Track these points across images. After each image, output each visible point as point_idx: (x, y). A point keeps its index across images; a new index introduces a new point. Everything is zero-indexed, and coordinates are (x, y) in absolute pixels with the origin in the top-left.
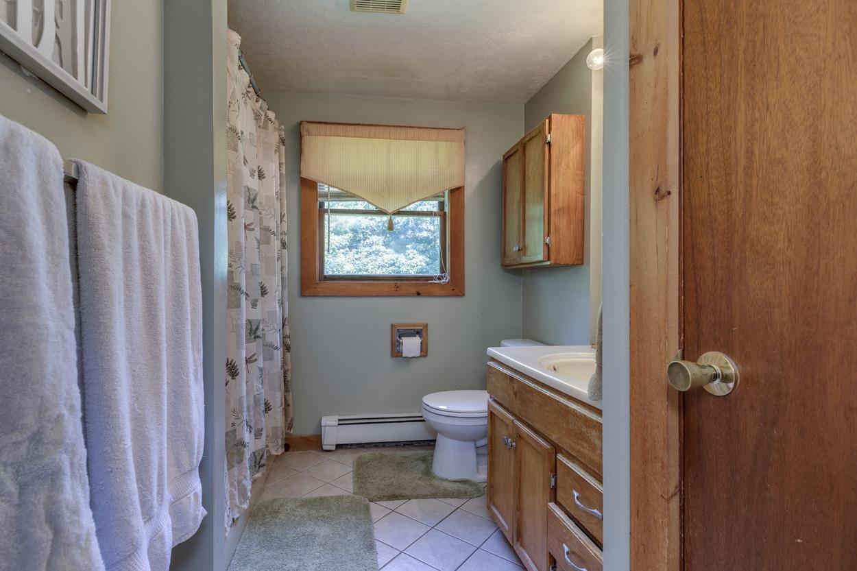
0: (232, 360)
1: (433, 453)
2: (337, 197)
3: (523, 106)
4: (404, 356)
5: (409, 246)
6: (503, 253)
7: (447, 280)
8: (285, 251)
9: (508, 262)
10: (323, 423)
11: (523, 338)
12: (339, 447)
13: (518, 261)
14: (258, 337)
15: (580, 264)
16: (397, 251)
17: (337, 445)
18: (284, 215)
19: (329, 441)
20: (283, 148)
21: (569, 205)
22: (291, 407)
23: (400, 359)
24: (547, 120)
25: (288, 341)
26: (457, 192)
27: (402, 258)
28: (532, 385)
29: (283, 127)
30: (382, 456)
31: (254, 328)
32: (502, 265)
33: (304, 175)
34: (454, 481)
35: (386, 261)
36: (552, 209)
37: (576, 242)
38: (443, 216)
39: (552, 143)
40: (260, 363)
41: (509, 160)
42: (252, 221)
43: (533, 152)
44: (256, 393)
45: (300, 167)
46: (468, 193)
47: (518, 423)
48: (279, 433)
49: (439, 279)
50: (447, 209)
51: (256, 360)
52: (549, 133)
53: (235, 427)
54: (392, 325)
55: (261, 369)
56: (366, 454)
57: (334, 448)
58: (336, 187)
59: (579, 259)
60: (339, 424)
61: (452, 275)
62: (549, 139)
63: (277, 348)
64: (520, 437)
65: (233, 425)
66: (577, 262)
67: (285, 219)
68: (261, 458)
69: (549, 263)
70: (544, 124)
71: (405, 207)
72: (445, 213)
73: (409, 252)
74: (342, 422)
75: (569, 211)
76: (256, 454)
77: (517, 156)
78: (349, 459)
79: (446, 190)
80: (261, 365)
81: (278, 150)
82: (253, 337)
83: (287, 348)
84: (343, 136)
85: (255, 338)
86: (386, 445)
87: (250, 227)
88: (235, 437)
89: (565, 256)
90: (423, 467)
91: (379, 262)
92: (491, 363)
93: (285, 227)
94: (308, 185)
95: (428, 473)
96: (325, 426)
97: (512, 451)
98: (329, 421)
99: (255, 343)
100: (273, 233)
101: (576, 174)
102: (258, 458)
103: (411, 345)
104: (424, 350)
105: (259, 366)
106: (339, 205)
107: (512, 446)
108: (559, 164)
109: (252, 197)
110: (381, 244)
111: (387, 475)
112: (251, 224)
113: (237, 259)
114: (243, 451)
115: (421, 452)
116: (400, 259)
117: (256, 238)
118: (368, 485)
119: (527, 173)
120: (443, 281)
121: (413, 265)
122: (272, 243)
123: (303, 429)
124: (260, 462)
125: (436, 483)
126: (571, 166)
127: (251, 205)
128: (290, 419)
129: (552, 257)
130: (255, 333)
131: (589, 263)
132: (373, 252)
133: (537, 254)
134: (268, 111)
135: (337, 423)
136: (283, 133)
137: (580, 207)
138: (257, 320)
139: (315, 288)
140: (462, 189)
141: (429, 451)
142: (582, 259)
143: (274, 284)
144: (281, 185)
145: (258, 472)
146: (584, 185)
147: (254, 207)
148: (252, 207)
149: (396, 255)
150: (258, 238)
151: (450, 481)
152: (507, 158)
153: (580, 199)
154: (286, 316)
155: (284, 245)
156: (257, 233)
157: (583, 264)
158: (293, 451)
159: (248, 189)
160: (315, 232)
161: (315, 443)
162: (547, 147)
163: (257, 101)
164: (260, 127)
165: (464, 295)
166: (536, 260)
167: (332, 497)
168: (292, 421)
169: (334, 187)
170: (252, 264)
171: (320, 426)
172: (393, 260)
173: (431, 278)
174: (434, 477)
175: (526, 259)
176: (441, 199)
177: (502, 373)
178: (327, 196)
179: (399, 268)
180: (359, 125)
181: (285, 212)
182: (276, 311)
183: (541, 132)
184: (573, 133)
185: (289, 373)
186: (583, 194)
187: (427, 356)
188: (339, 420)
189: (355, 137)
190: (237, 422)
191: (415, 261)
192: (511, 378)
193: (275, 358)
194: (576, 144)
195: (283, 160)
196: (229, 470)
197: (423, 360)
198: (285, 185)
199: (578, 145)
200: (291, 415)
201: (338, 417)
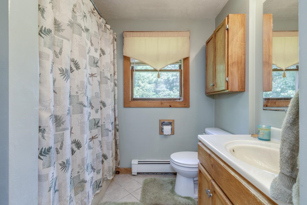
0: (78, 140)
1: (176, 179)
2: (138, 64)
3: (215, 19)
4: (164, 134)
5: (174, 88)
6: (206, 87)
7: (182, 100)
8: (116, 88)
9: (208, 91)
10: (132, 163)
11: (215, 127)
12: (138, 173)
13: (213, 91)
14: (99, 126)
15: (243, 91)
16: (170, 90)
17: (137, 173)
18: (116, 72)
19: (135, 171)
20: (115, 43)
21: (238, 61)
22: (119, 156)
23: (163, 135)
24: (227, 18)
25: (117, 127)
26: (186, 59)
27: (172, 92)
28: (222, 164)
29: (115, 33)
30: (155, 180)
31: (97, 122)
32: (206, 93)
33: (124, 54)
34: (183, 197)
35: (166, 94)
36: (230, 63)
37: (241, 80)
38: (181, 72)
39: (229, 29)
40: (100, 138)
41: (209, 44)
42: (96, 72)
43: (220, 36)
44: (97, 153)
45: (123, 51)
46: (191, 60)
47: (213, 183)
48: (111, 169)
49: (179, 100)
50: (182, 68)
51: (98, 137)
52: (228, 24)
53: (79, 174)
54: (160, 120)
55: (100, 142)
56: (149, 177)
57: (136, 174)
58: (138, 60)
59: (243, 89)
60: (138, 164)
61: (184, 98)
62: (227, 27)
63: (110, 131)
64: (214, 192)
65: (78, 172)
66: (242, 90)
67: (116, 73)
68: (100, 183)
69: (228, 91)
70: (225, 20)
71: (164, 67)
72: (181, 70)
73: (174, 90)
74: (140, 163)
75: (238, 64)
76: (97, 182)
77: (212, 40)
78: (141, 180)
79: (182, 58)
80: (100, 140)
81: (113, 43)
82: (96, 126)
83: (116, 130)
84: (139, 37)
85: (97, 127)
86: (157, 174)
87: (95, 75)
88: (80, 179)
89: (236, 87)
90: (170, 187)
91: (164, 94)
92: (200, 143)
93: (116, 77)
94: (126, 59)
95: (173, 191)
96: (133, 164)
97: (211, 198)
98: (135, 162)
99: (97, 130)
100: (109, 79)
101: (241, 45)
102: (98, 183)
103: (167, 129)
104: (173, 132)
105: (99, 140)
106: (139, 68)
107: (210, 196)
108: (232, 40)
109: (96, 61)
110: (165, 87)
111: (155, 191)
112: (95, 74)
113: (81, 89)
114: (84, 185)
115: (171, 178)
116: (171, 93)
117: (98, 81)
118: (147, 196)
119: (217, 47)
120: (180, 101)
121: (175, 95)
122: (108, 83)
123: (124, 165)
124: (99, 186)
125: (176, 198)
126: (239, 41)
127: (95, 65)
128: (118, 161)
129: (230, 87)
130: (97, 124)
131: (248, 91)
132: (162, 90)
133: (221, 86)
134: (106, 24)
135: (137, 163)
136: (115, 36)
137: (243, 62)
138: (98, 118)
139: (129, 104)
140: (188, 58)
141: (174, 178)
142: (244, 89)
143: (110, 102)
144: (114, 59)
145: (98, 190)
146: (245, 50)
147: (97, 66)
148: (96, 66)
149: (170, 92)
150: (100, 80)
151: (182, 197)
152: (208, 43)
153: (243, 57)
154: (117, 116)
155: (115, 85)
156: (98, 78)
157: (245, 91)
158: (121, 174)
159: (94, 57)
160: (129, 79)
161: (129, 171)
162: (226, 31)
163: (100, 19)
164: (102, 31)
165: (189, 107)
166: (221, 89)
167: (130, 203)
168: (119, 162)
169: (137, 60)
170: (95, 93)
171: (131, 164)
172: (169, 93)
173: (175, 99)
174: (175, 194)
175: (217, 89)
176: (180, 64)
177: (205, 151)
178: (134, 64)
179: (171, 96)
180: (146, 31)
181: (116, 70)
182: (110, 114)
183: (223, 25)
184: (240, 23)
185: (118, 141)
186: (245, 55)
187: (174, 134)
188: (139, 162)
189: (144, 37)
190: (81, 171)
191: (176, 93)
192: (209, 155)
193: (109, 135)
194: (241, 29)
195: (115, 48)
196: (75, 196)
197: (172, 136)
198: (116, 59)
199: (242, 29)
200: (119, 159)
201: (138, 160)
